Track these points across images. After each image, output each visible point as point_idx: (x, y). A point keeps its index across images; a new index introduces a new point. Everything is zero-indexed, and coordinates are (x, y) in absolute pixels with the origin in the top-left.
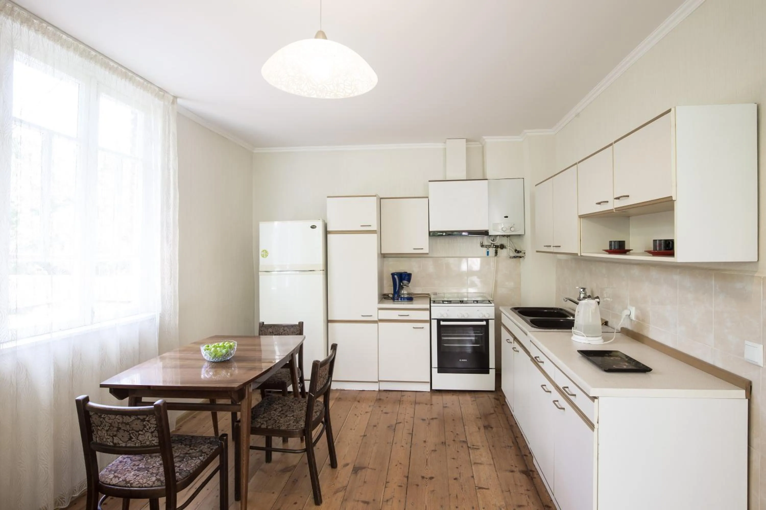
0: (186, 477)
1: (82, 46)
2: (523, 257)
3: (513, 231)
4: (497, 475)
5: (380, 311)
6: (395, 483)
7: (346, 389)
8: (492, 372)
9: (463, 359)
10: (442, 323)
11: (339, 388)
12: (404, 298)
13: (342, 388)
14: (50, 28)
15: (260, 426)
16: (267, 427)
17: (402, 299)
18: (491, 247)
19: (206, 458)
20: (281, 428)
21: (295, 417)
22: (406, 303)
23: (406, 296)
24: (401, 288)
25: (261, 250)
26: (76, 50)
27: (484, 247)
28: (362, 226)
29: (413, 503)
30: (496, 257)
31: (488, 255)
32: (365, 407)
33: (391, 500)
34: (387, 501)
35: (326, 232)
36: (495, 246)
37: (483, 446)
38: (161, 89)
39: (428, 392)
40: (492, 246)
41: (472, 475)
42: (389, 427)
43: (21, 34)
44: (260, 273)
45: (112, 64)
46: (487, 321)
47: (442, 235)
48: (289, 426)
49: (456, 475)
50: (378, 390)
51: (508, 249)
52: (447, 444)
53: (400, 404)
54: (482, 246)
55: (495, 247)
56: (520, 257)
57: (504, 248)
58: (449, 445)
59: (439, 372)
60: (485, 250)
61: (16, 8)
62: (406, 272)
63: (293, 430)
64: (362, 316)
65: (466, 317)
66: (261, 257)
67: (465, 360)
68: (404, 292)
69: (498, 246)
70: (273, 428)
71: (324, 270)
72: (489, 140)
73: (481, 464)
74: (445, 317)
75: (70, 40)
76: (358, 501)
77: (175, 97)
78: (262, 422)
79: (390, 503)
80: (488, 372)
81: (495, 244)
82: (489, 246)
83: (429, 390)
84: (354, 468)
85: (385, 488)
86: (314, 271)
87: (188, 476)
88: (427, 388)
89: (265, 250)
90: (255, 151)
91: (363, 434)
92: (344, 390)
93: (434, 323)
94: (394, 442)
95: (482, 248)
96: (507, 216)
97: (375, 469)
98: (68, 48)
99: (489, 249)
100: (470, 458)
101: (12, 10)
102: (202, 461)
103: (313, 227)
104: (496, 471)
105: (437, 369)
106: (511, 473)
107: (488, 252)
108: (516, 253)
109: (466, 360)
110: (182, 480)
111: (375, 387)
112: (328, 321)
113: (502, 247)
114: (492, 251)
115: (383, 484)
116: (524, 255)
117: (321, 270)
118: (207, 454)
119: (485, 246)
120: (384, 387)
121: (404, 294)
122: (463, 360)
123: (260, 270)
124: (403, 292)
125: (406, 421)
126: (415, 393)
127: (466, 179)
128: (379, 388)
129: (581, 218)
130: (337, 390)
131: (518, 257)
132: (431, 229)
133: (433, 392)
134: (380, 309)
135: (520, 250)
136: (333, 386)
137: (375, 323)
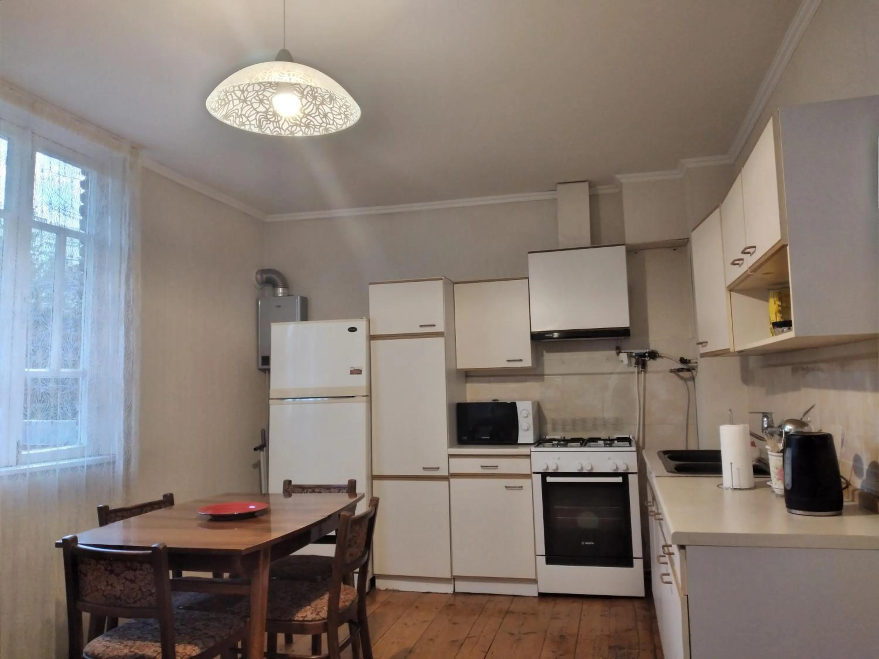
2: (694, 369)
5: (451, 459)
8: (638, 564)
10: (549, 479)
13: (395, 589)
21: (313, 607)
28: (420, 326)
39: (534, 597)
42: (453, 641)
44: (271, 402)
46: (625, 475)
47: (552, 338)
50: (451, 592)
51: (667, 359)
56: (689, 370)
59: (549, 561)
64: (423, 468)
65: (587, 470)
67: (590, 543)
71: (367, 396)
72: (626, 179)
74: (554, 469)
80: (631, 565)
83: (535, 594)
86: (353, 397)
88: (531, 591)
90: (268, 220)
92: (399, 591)
93: (538, 479)
103: (353, 330)
105: (544, 557)
108: (681, 364)
109: (593, 543)
111: (448, 589)
116: (696, 367)
117: (363, 396)
120: (462, 587)
123: (271, 396)
125: (483, 635)
126: (511, 598)
127: (589, 245)
128: (453, 590)
129: (730, 291)
130: (387, 590)
131: (687, 370)
132: (535, 329)
133: (543, 596)
134: (450, 456)
135: (688, 359)
136: (381, 584)
137: (445, 480)
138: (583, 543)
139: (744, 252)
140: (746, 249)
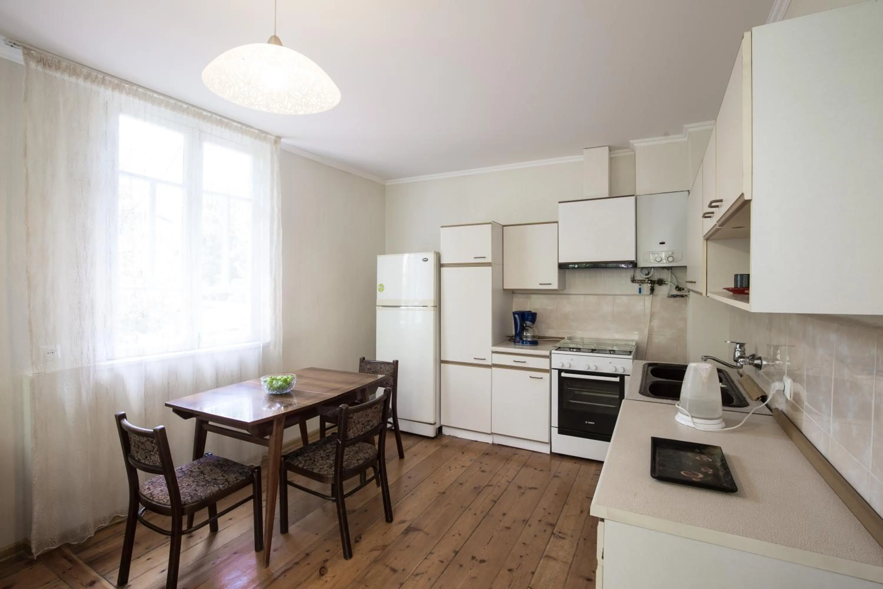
0: (195, 502)
1: (172, 101)
2: (686, 296)
3: (672, 262)
4: (566, 579)
5: (493, 354)
6: (439, 556)
7: (460, 437)
9: (589, 421)
10: (563, 375)
12: (526, 341)
13: (455, 436)
14: (140, 90)
15: (298, 465)
17: (525, 343)
18: (645, 283)
19: (227, 487)
20: (314, 471)
22: (529, 347)
23: (529, 339)
24: (523, 329)
25: (378, 284)
26: (167, 105)
27: (635, 283)
28: (475, 258)
29: (442, 585)
30: (651, 295)
31: (640, 292)
32: (466, 460)
33: (421, 575)
34: (417, 575)
35: (440, 266)
36: (651, 281)
37: (572, 536)
39: (547, 454)
40: (647, 282)
41: (533, 571)
42: (475, 488)
43: (113, 99)
44: (377, 307)
46: (622, 377)
47: (574, 268)
48: (322, 470)
49: (513, 566)
50: (491, 443)
51: (669, 285)
52: (529, 523)
53: (505, 463)
54: (633, 281)
55: (651, 283)
56: (682, 296)
57: (663, 283)
58: (530, 526)
59: (560, 432)
60: (636, 286)
61: (107, 78)
62: (530, 312)
63: (324, 475)
64: (475, 359)
65: (593, 369)
66: (378, 291)
67: (591, 423)
68: (528, 334)
69: (655, 281)
70: (307, 469)
71: (436, 306)
72: (638, 144)
73: (555, 559)
74: (566, 367)
75: (162, 97)
76: (387, 566)
77: (278, 138)
78: (301, 461)
79: (418, 578)
81: (650, 277)
82: (642, 282)
83: (549, 453)
84: (408, 527)
85: (425, 558)
86: (426, 306)
87: (198, 501)
88: (545, 450)
89: (382, 284)
90: (386, 184)
91: (442, 491)
92: (457, 437)
93: (555, 373)
94: (469, 508)
95: (632, 284)
96: (663, 241)
97: (428, 534)
98: (160, 104)
99: (642, 285)
100: (546, 547)
101: (104, 79)
102: (220, 490)
103: (426, 260)
104: (568, 574)
105: (557, 429)
106: (585, 581)
107: (640, 289)
108: (676, 291)
109: (594, 423)
110: (190, 503)
111: (489, 440)
112: (441, 362)
113: (661, 282)
114: (646, 287)
115: (426, 554)
116: (689, 293)
118: (229, 484)
119: (637, 281)
121: (526, 337)
122: (589, 423)
123: (377, 304)
124: (526, 334)
125: (499, 484)
126: (532, 452)
127: (607, 196)
128: (492, 441)
129: (707, 240)
130: (449, 436)
131: (680, 296)
132: (561, 261)
133: (554, 455)
134: (494, 352)
135: (682, 287)
136: (446, 431)
137: (489, 368)
138: (586, 422)
139: (710, 206)
140: (711, 203)
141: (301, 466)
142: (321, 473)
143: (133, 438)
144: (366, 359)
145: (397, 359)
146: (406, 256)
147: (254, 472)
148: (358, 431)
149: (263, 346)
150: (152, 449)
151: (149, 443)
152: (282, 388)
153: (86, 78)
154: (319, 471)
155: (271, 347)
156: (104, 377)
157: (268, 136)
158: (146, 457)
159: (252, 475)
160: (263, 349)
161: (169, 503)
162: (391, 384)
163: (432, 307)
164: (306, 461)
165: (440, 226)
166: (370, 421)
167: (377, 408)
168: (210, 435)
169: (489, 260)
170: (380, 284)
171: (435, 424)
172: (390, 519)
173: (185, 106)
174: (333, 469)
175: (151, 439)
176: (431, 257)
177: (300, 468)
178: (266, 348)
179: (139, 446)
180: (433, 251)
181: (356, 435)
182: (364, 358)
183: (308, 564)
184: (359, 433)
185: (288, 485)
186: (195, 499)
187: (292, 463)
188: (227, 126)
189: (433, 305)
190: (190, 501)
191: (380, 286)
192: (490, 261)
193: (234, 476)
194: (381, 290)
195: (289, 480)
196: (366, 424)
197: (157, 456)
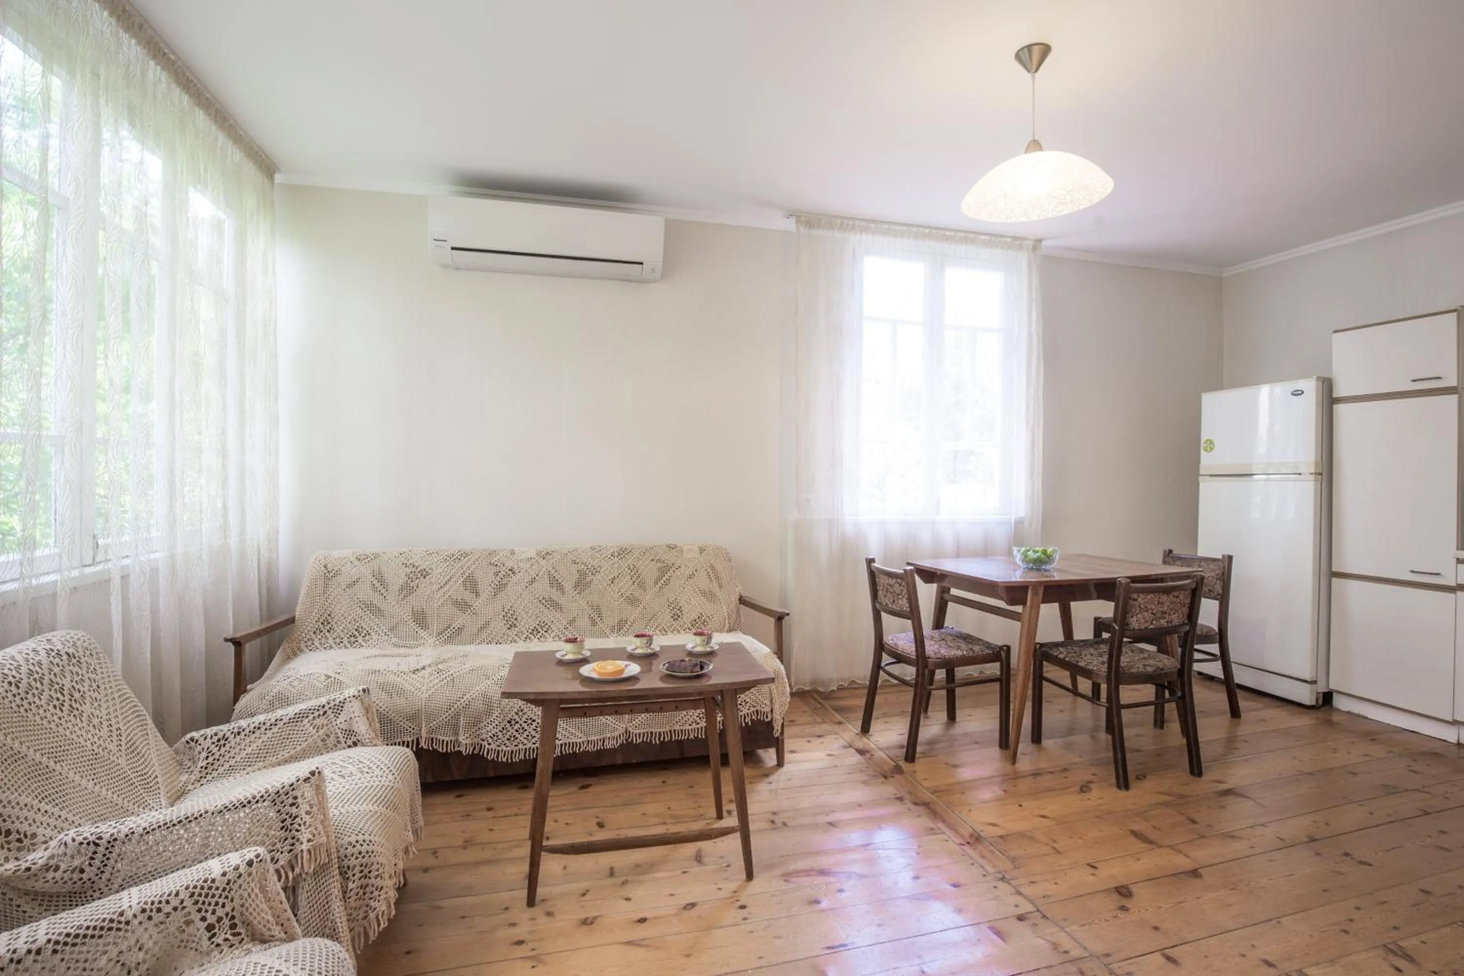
0: (937, 659)
5: (1459, 565)
6: (1278, 832)
7: (1370, 717)
11: (1355, 711)
13: (1362, 713)
15: (1057, 655)
16: (1065, 658)
20: (1079, 664)
25: (1203, 441)
28: (1414, 381)
35: (1330, 401)
38: (1015, 238)
42: (1385, 786)
44: (1201, 478)
45: (948, 233)
48: (1090, 664)
50: (1454, 741)
63: (1093, 670)
64: (1412, 572)
66: (1202, 451)
70: (1070, 661)
71: (1321, 474)
76: (1182, 814)
77: (1039, 241)
78: (1062, 652)
84: (1228, 789)
87: (939, 659)
89: (1210, 440)
90: (1225, 275)
91: (1307, 771)
97: (1263, 807)
102: (964, 655)
103: (1297, 393)
110: (933, 659)
112: (1331, 574)
125: (1448, 796)
128: (1457, 737)
130: (1349, 711)
134: (1460, 560)
136: (1340, 703)
137: (1450, 592)
141: (1061, 656)
142: (1088, 667)
143: (882, 580)
144: (1174, 552)
145: (1231, 554)
146: (1265, 391)
147: (1003, 649)
148: (1146, 622)
149: (1015, 522)
150: (900, 592)
151: (897, 585)
152: (1040, 561)
153: (841, 227)
154: (1087, 665)
155: (1026, 524)
156: (850, 530)
157: (1025, 242)
158: (894, 601)
159: (999, 652)
160: (1015, 524)
161: (914, 653)
162: (1218, 592)
163: (1312, 474)
164: (1068, 653)
165: (1331, 332)
166: (1165, 613)
167: (1177, 597)
168: (951, 606)
169: (1451, 381)
170: (1207, 440)
171: (1314, 682)
172: (1196, 771)
173: (927, 231)
174: (1106, 665)
175: (899, 581)
176: (1310, 386)
177: (1060, 659)
178: (1019, 523)
179: (887, 589)
180: (1314, 377)
181: (1143, 627)
182: (1171, 551)
183: (1066, 777)
184: (1147, 625)
185: (1044, 681)
186: (939, 656)
187: (1051, 652)
188: (973, 242)
189: (1313, 471)
190: (934, 656)
191: (1206, 442)
192: (1455, 384)
193: (979, 647)
194: (1208, 450)
195: (1045, 675)
196: (1159, 615)
197: (904, 600)
